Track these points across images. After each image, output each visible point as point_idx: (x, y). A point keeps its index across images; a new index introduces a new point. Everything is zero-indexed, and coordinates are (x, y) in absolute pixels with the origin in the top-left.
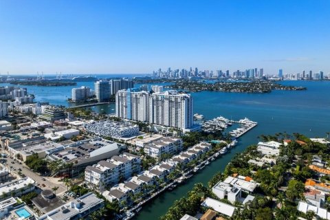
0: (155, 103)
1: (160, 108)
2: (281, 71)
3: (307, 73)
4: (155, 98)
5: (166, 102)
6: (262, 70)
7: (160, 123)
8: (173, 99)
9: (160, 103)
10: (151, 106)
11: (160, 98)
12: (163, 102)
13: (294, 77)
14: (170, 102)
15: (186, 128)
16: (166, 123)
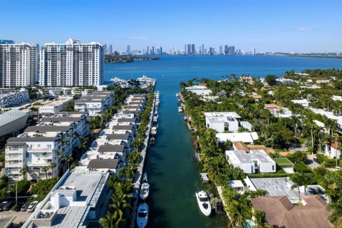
0: (50, 57)
1: (59, 63)
2: (129, 47)
3: (151, 48)
4: (49, 50)
5: (70, 55)
6: (111, 46)
7: (59, 83)
8: (81, 49)
9: (59, 56)
10: (42, 62)
11: (59, 49)
12: (63, 54)
13: (140, 52)
14: (76, 52)
15: (101, 84)
16: (69, 82)
